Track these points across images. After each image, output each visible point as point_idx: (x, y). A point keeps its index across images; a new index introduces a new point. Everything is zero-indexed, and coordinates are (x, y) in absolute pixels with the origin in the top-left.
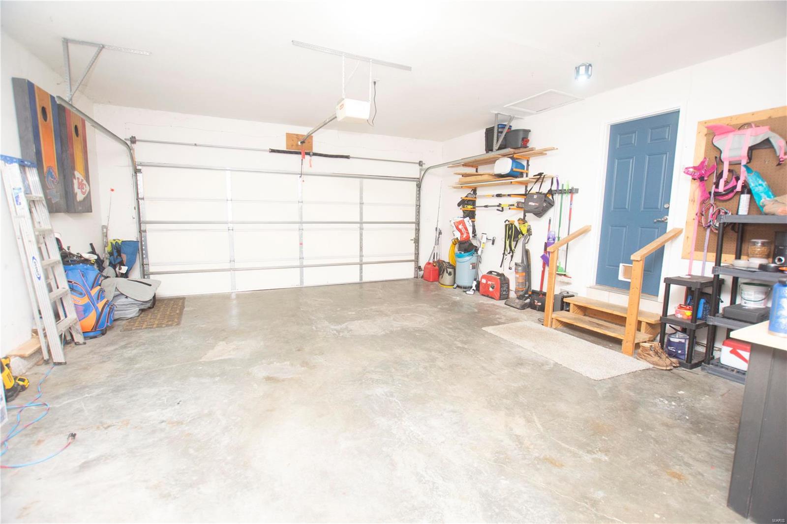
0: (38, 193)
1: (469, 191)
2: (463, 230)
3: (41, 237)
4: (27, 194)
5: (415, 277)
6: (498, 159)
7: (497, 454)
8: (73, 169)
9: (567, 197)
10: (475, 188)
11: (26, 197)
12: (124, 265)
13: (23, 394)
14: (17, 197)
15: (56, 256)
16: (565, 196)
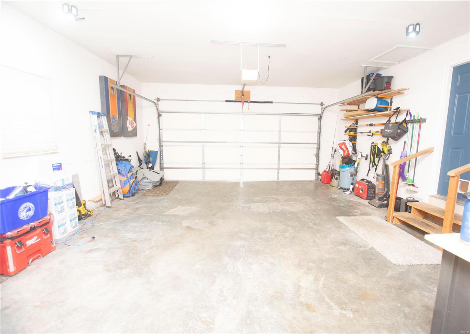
0: (106, 127)
1: (353, 122)
2: (345, 149)
3: (105, 149)
4: (100, 128)
5: (315, 180)
6: (368, 98)
8: (127, 115)
9: (417, 125)
10: (357, 120)
11: (99, 130)
12: (151, 163)
14: (96, 130)
15: (113, 157)
16: (415, 125)
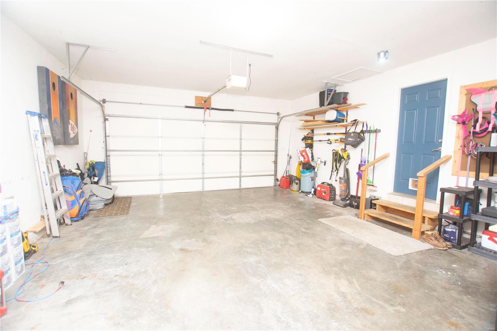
0: (48, 133)
1: (309, 131)
2: (305, 156)
3: (49, 159)
4: (42, 134)
5: (274, 186)
6: (328, 110)
7: (329, 305)
8: (69, 118)
9: (373, 135)
10: (313, 129)
11: (41, 136)
12: (96, 177)
13: (34, 255)
14: (36, 136)
15: (57, 171)
16: (371, 134)
